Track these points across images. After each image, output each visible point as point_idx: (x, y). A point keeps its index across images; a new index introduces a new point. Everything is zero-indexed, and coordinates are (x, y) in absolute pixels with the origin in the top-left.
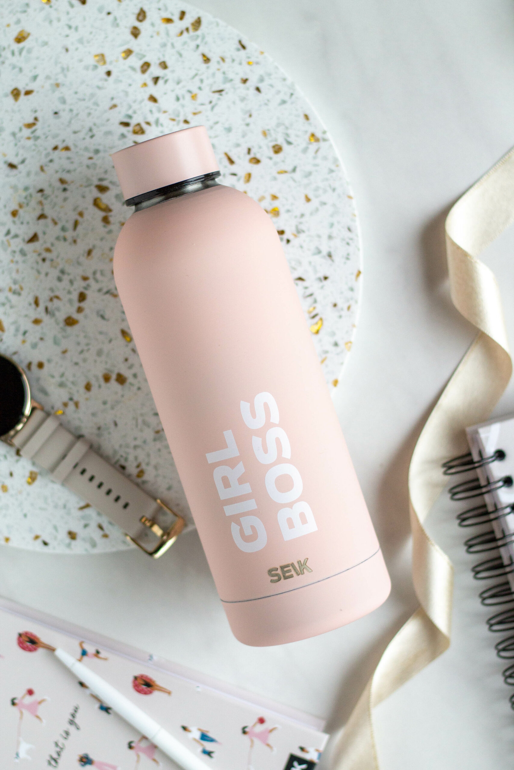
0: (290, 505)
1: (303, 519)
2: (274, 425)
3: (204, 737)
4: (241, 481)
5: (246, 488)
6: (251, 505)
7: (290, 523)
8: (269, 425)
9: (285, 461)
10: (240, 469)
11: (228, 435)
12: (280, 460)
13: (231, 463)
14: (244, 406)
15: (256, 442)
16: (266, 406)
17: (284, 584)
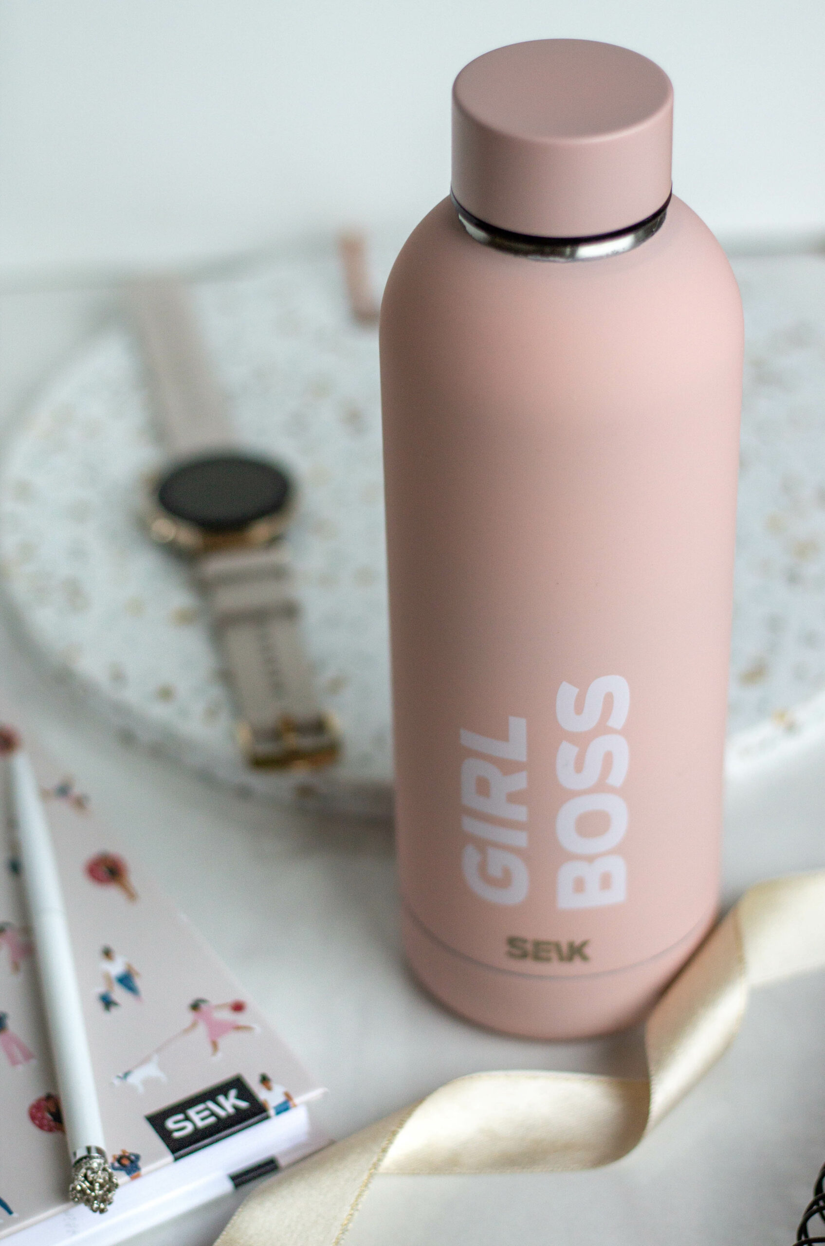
0: (590, 859)
1: (606, 882)
2: (612, 731)
3: (126, 981)
4: (514, 798)
5: (520, 813)
6: (520, 839)
7: (579, 885)
8: (602, 728)
9: (612, 790)
10: (519, 782)
11: (518, 726)
12: (601, 787)
13: (508, 767)
14: (567, 693)
15: (567, 752)
16: (609, 700)
17: (529, 966)
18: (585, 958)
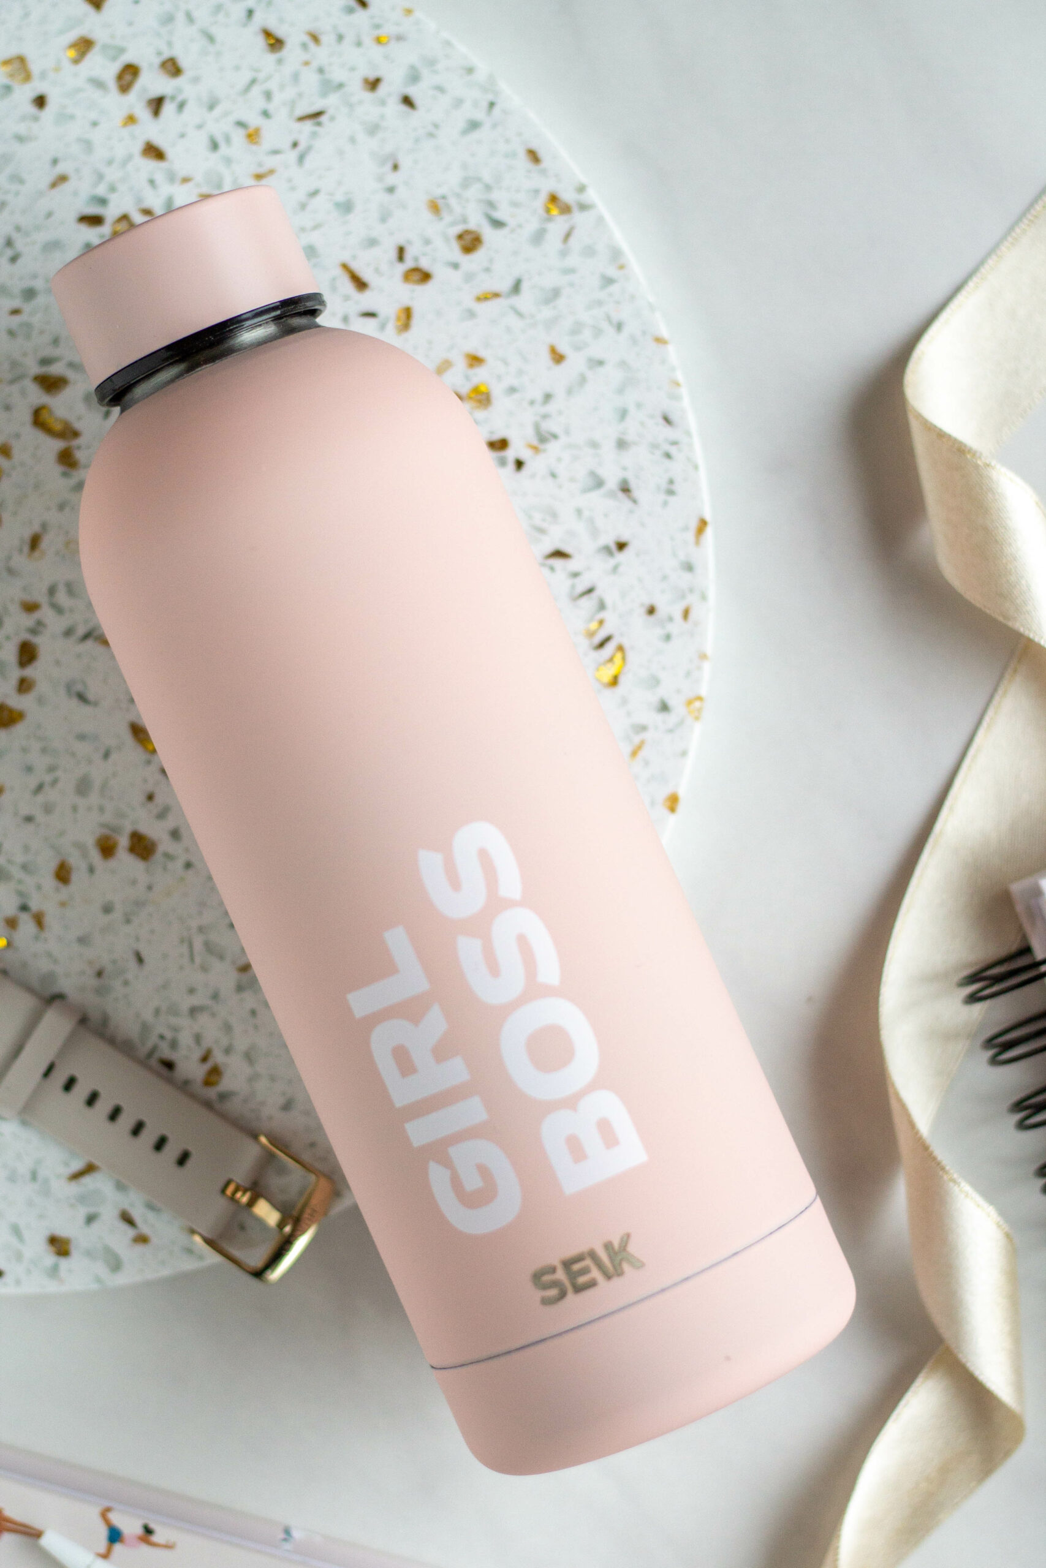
0: (571, 1102)
1: (608, 1134)
2: (510, 904)
4: (441, 1052)
5: (456, 1071)
6: (472, 1111)
7: (576, 1149)
8: (496, 904)
9: (547, 991)
10: (435, 1023)
11: (397, 940)
12: (534, 991)
13: (411, 1010)
14: (430, 863)
15: (469, 949)
16: (485, 858)
17: (576, 1306)
18: (638, 1265)
